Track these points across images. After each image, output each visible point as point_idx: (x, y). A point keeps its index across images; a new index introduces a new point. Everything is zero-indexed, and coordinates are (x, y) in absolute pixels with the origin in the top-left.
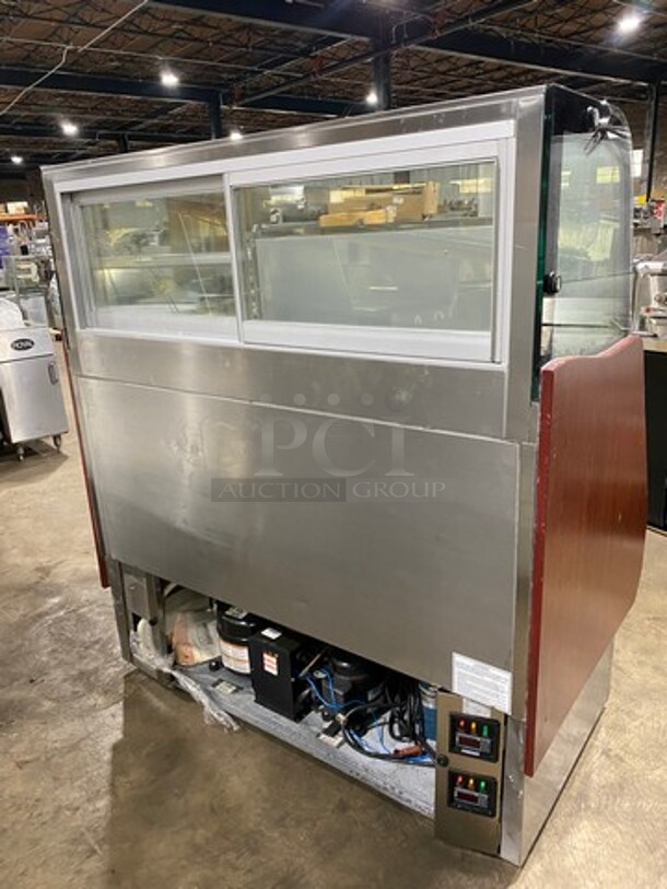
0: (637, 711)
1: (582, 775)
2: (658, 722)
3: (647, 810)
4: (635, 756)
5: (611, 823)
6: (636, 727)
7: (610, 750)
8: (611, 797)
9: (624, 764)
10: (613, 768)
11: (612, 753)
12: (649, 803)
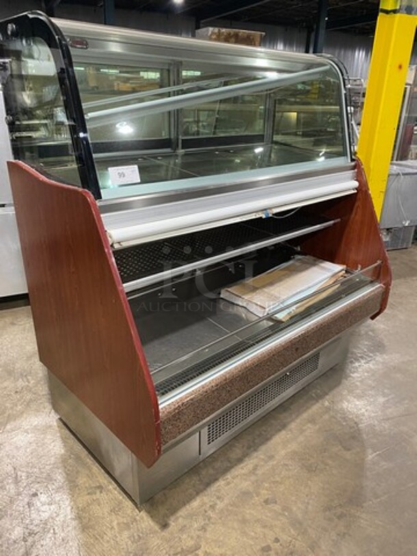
0: (126, 534)
1: (92, 466)
2: (108, 542)
3: (49, 486)
4: (89, 505)
5: (54, 464)
6: (112, 521)
7: (101, 492)
8: (68, 472)
9: (86, 493)
10: (87, 485)
11: (98, 492)
12: (53, 490)
